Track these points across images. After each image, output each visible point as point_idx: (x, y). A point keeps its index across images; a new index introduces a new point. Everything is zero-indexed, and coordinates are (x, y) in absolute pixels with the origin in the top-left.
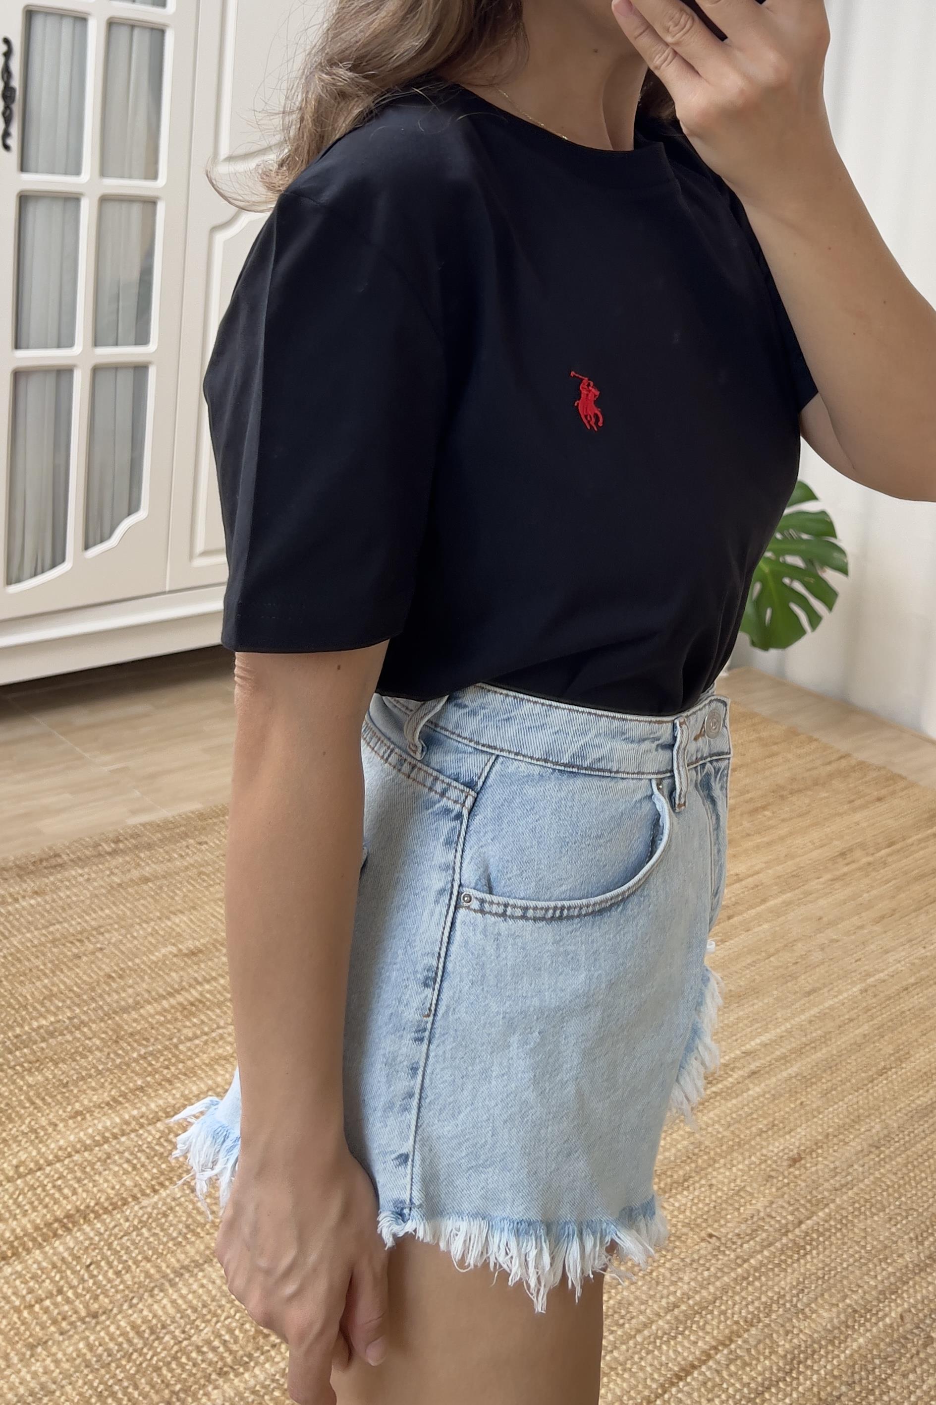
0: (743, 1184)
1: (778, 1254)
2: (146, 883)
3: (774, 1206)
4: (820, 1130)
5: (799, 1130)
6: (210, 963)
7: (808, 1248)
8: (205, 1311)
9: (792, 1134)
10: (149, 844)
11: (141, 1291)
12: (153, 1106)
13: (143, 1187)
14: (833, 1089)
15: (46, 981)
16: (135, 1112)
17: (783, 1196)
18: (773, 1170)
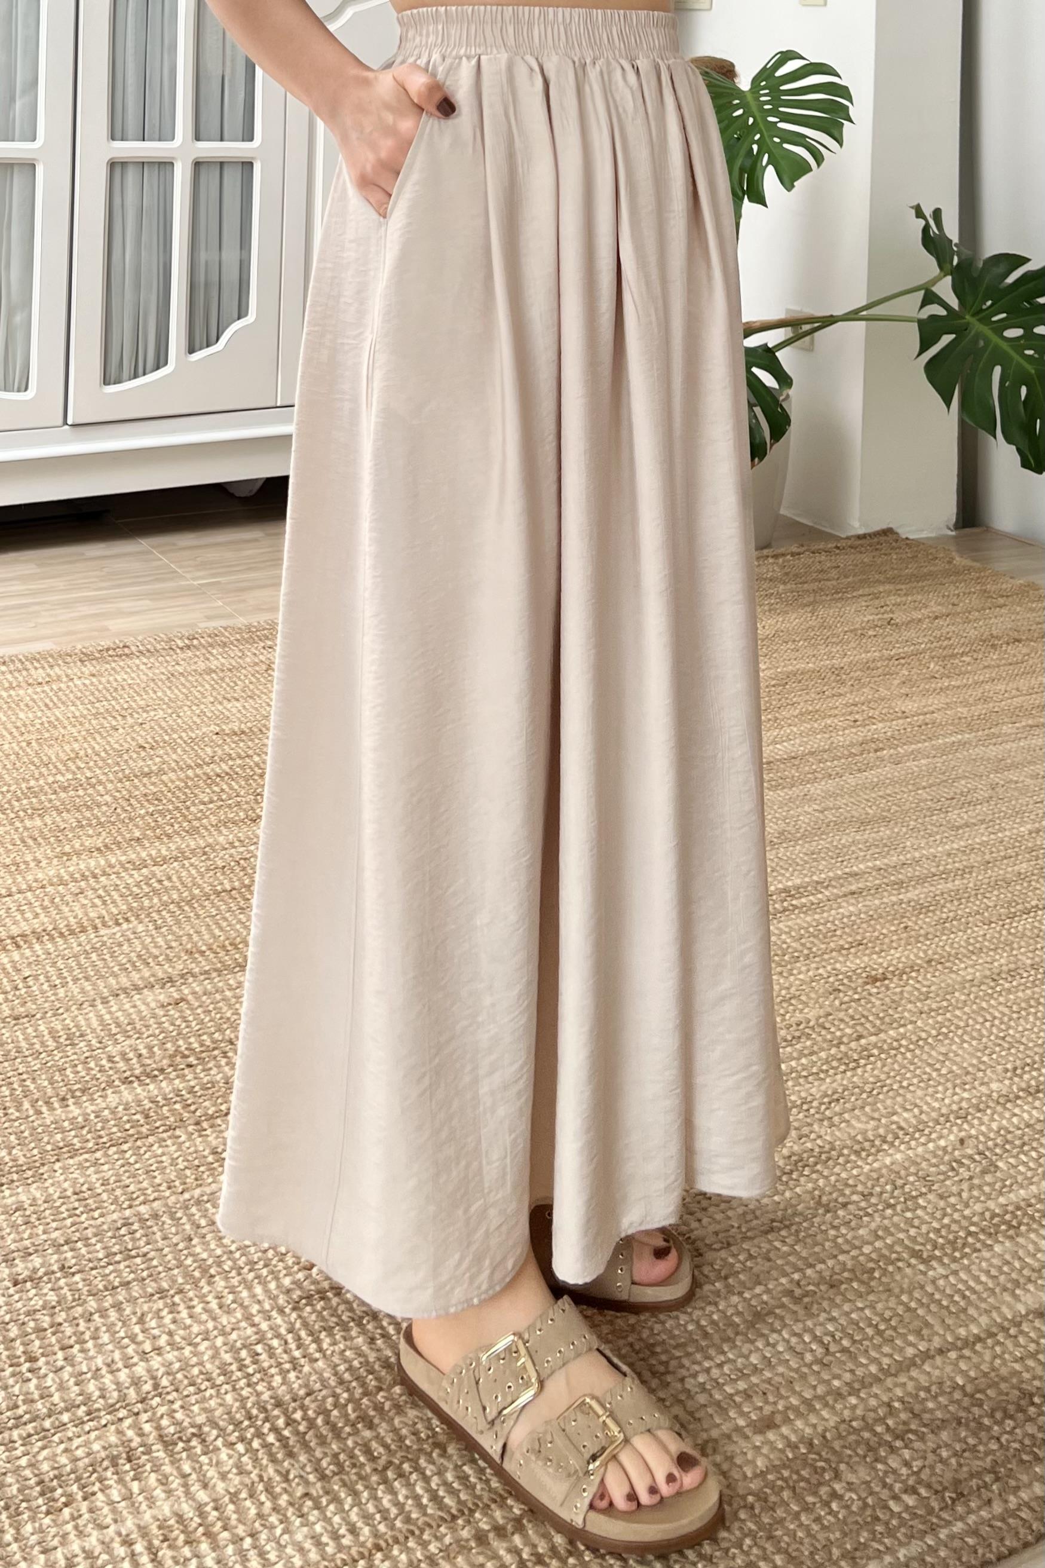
0: (798, 993)
1: (819, 1063)
2: (208, 674)
3: (830, 1017)
4: (921, 954)
5: (892, 952)
6: (250, 743)
7: (862, 1062)
8: (129, 1028)
9: (883, 954)
10: (225, 644)
11: (70, 1003)
12: (144, 854)
13: (107, 919)
14: (954, 919)
15: (76, 746)
16: (123, 858)
17: (846, 1010)
18: (843, 984)
